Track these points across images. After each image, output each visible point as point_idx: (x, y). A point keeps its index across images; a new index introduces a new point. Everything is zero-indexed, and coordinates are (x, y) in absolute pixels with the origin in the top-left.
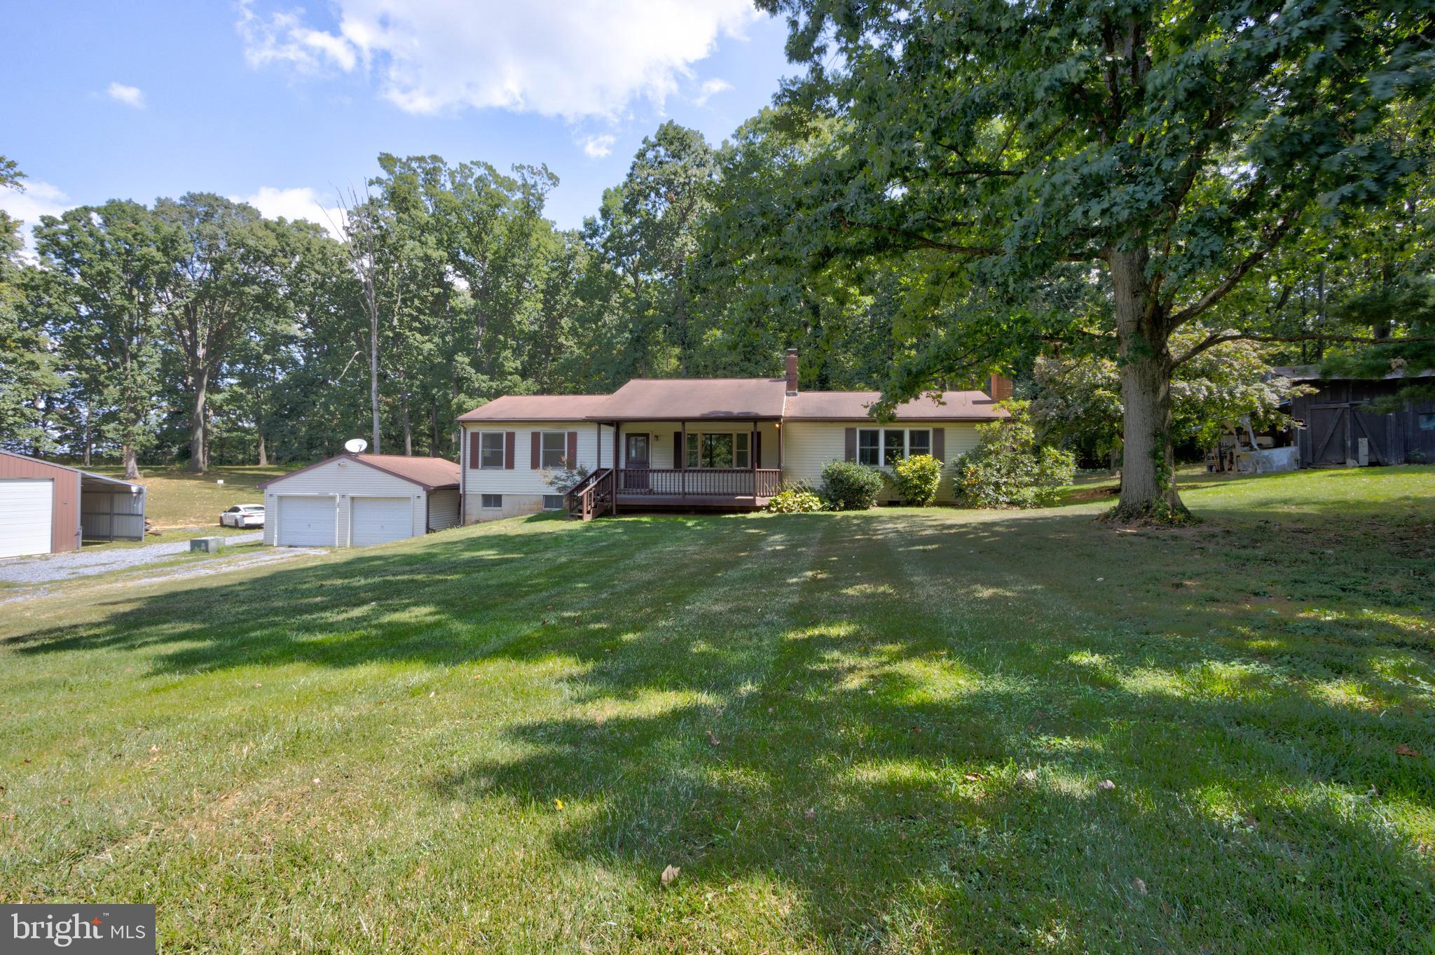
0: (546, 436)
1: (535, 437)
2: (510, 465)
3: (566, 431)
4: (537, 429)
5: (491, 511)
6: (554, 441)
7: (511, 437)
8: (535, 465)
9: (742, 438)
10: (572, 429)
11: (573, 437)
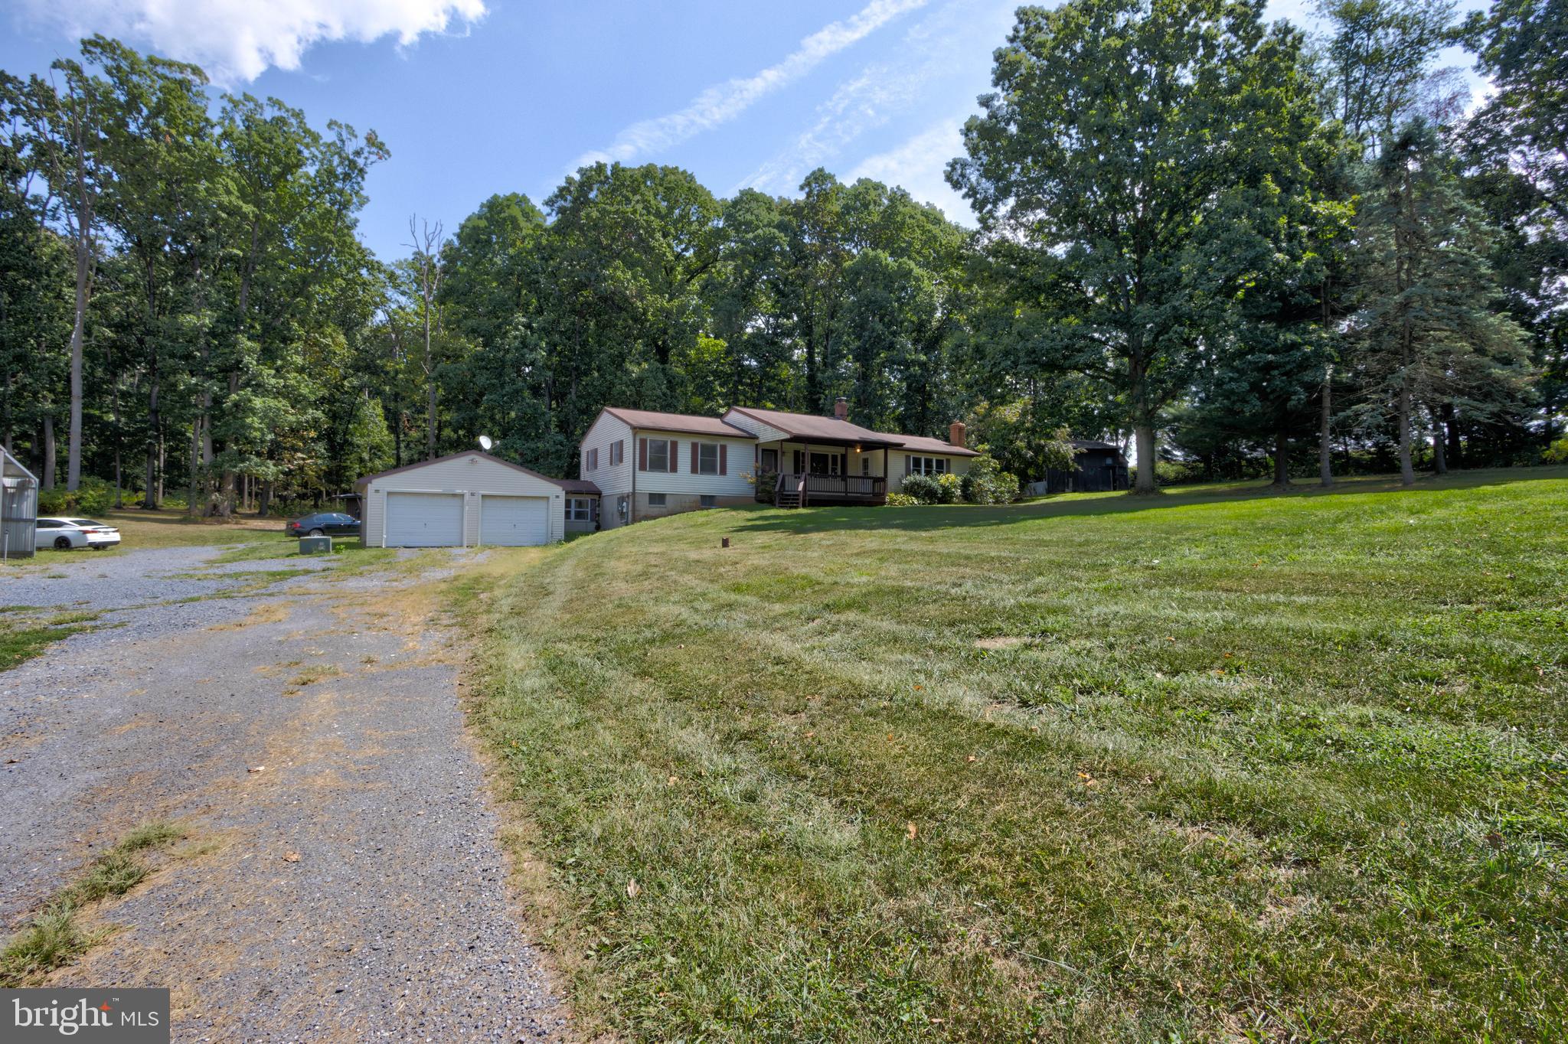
0: (703, 446)
1: (694, 446)
2: (674, 469)
3: (719, 443)
4: (696, 440)
5: (656, 509)
6: (709, 451)
7: (674, 445)
8: (694, 470)
9: (835, 458)
10: (723, 442)
11: (724, 448)
